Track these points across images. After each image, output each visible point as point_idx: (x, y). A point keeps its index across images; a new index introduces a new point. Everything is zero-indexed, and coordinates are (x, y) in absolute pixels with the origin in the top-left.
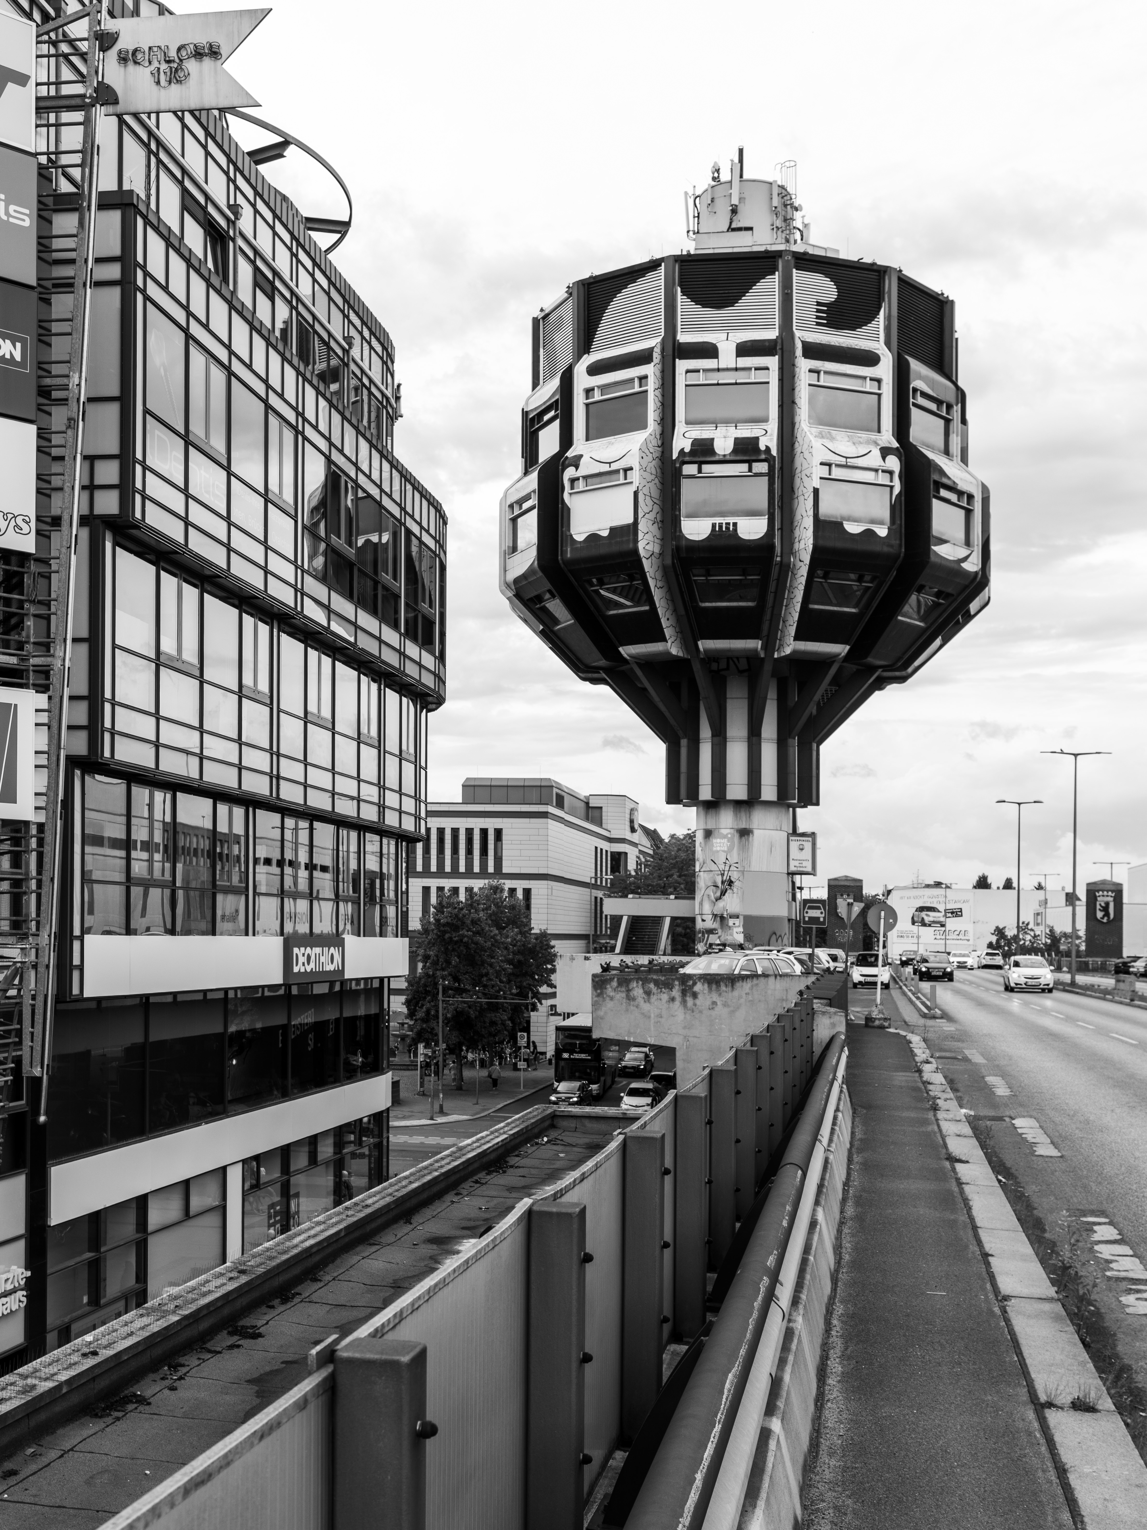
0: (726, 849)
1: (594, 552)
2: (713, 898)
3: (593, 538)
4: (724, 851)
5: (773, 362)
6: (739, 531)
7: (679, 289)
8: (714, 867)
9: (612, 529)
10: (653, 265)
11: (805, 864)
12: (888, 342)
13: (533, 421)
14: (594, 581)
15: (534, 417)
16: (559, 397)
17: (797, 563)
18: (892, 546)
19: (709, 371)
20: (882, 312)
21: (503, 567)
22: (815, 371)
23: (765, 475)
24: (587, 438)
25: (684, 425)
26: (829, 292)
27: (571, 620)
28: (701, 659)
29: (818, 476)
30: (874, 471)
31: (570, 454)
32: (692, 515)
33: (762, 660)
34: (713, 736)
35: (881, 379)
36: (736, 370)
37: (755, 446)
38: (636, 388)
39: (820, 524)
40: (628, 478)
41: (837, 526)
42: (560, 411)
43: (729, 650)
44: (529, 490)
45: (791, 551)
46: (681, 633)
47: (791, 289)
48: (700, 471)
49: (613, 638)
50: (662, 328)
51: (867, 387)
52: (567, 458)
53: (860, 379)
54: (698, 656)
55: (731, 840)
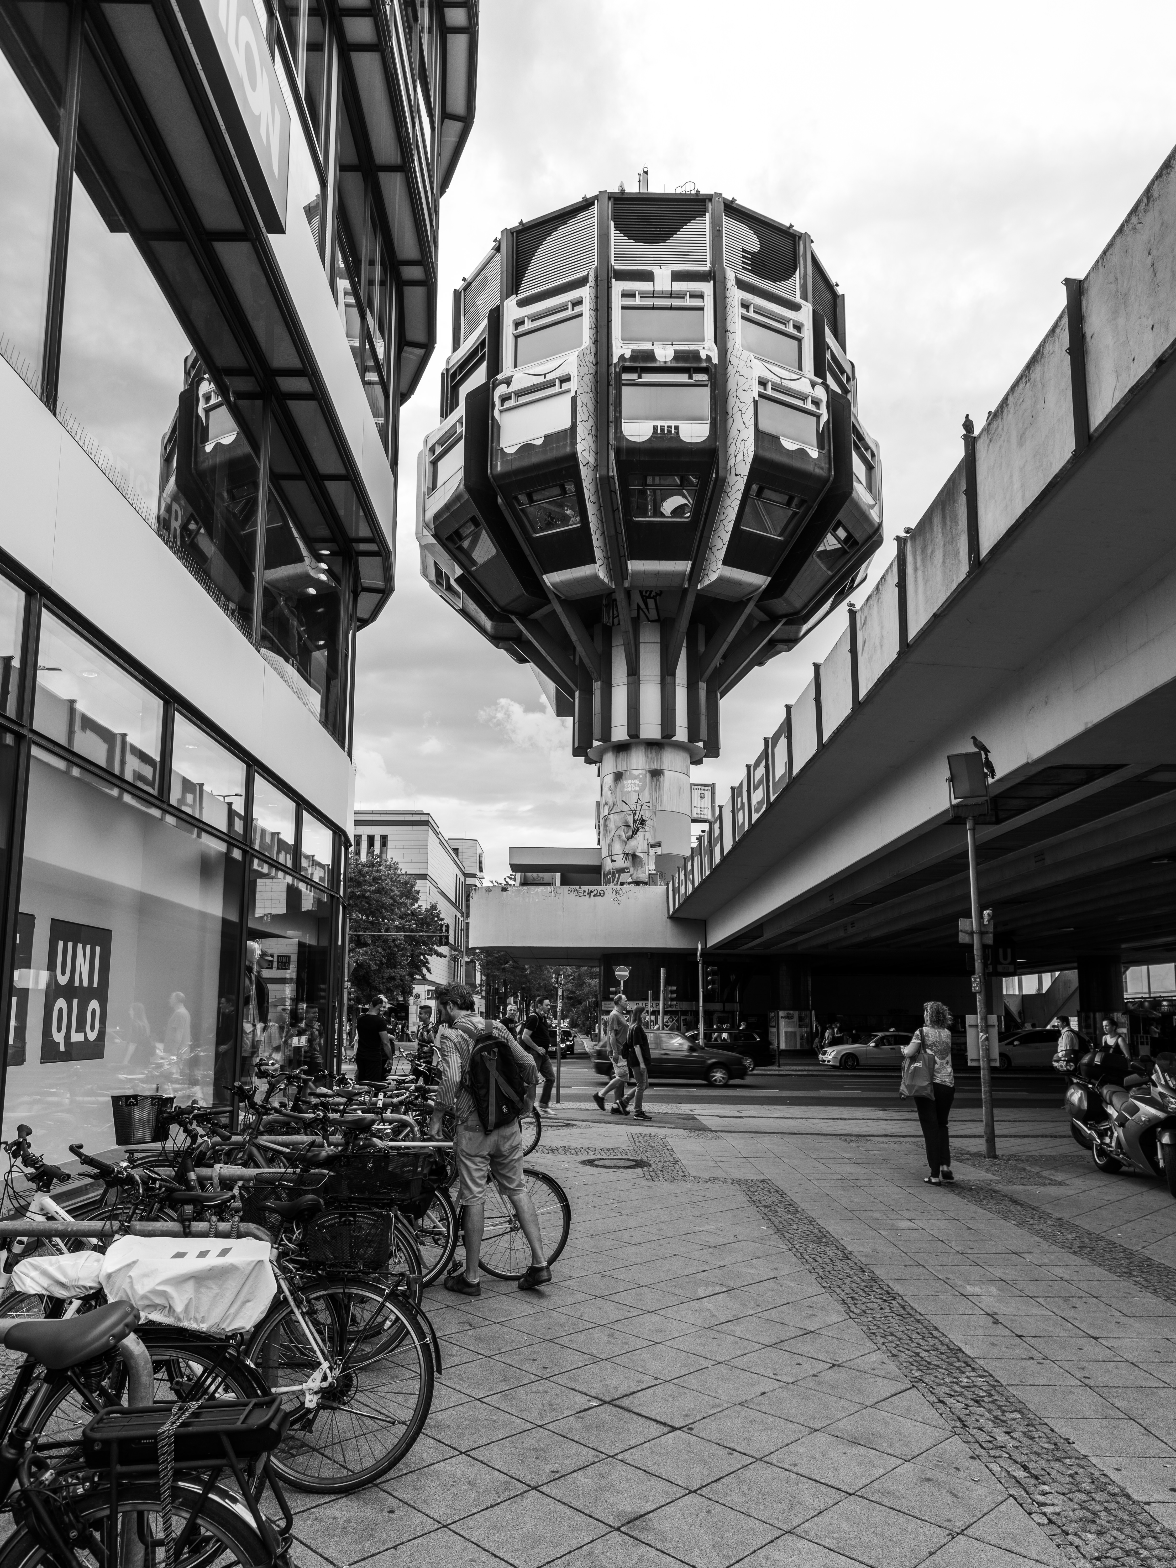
0: (637, 789)
1: (527, 462)
2: (624, 837)
3: (527, 448)
4: (635, 791)
5: (707, 288)
6: (681, 434)
7: (612, 223)
8: (625, 808)
9: (546, 437)
10: (586, 204)
11: (705, 811)
12: (804, 297)
13: (454, 375)
14: (523, 498)
15: (456, 370)
16: (486, 335)
17: (732, 479)
18: (822, 469)
19: (644, 295)
20: (797, 272)
21: (422, 508)
22: (745, 305)
23: (707, 386)
24: (516, 366)
25: (623, 340)
26: (753, 243)
27: (493, 551)
28: (625, 588)
29: (756, 389)
30: (804, 398)
31: (500, 377)
32: (633, 418)
33: (685, 591)
34: (628, 675)
35: (803, 325)
36: (671, 295)
37: (695, 355)
38: (569, 312)
39: (759, 434)
40: (565, 386)
41: (775, 439)
42: (486, 349)
43: (658, 574)
44: (454, 422)
45: (726, 468)
46: (608, 559)
47: (720, 232)
48: (640, 377)
49: (536, 568)
50: (596, 259)
51: (790, 329)
52: (497, 379)
53: (784, 321)
54: (623, 584)
55: (643, 780)
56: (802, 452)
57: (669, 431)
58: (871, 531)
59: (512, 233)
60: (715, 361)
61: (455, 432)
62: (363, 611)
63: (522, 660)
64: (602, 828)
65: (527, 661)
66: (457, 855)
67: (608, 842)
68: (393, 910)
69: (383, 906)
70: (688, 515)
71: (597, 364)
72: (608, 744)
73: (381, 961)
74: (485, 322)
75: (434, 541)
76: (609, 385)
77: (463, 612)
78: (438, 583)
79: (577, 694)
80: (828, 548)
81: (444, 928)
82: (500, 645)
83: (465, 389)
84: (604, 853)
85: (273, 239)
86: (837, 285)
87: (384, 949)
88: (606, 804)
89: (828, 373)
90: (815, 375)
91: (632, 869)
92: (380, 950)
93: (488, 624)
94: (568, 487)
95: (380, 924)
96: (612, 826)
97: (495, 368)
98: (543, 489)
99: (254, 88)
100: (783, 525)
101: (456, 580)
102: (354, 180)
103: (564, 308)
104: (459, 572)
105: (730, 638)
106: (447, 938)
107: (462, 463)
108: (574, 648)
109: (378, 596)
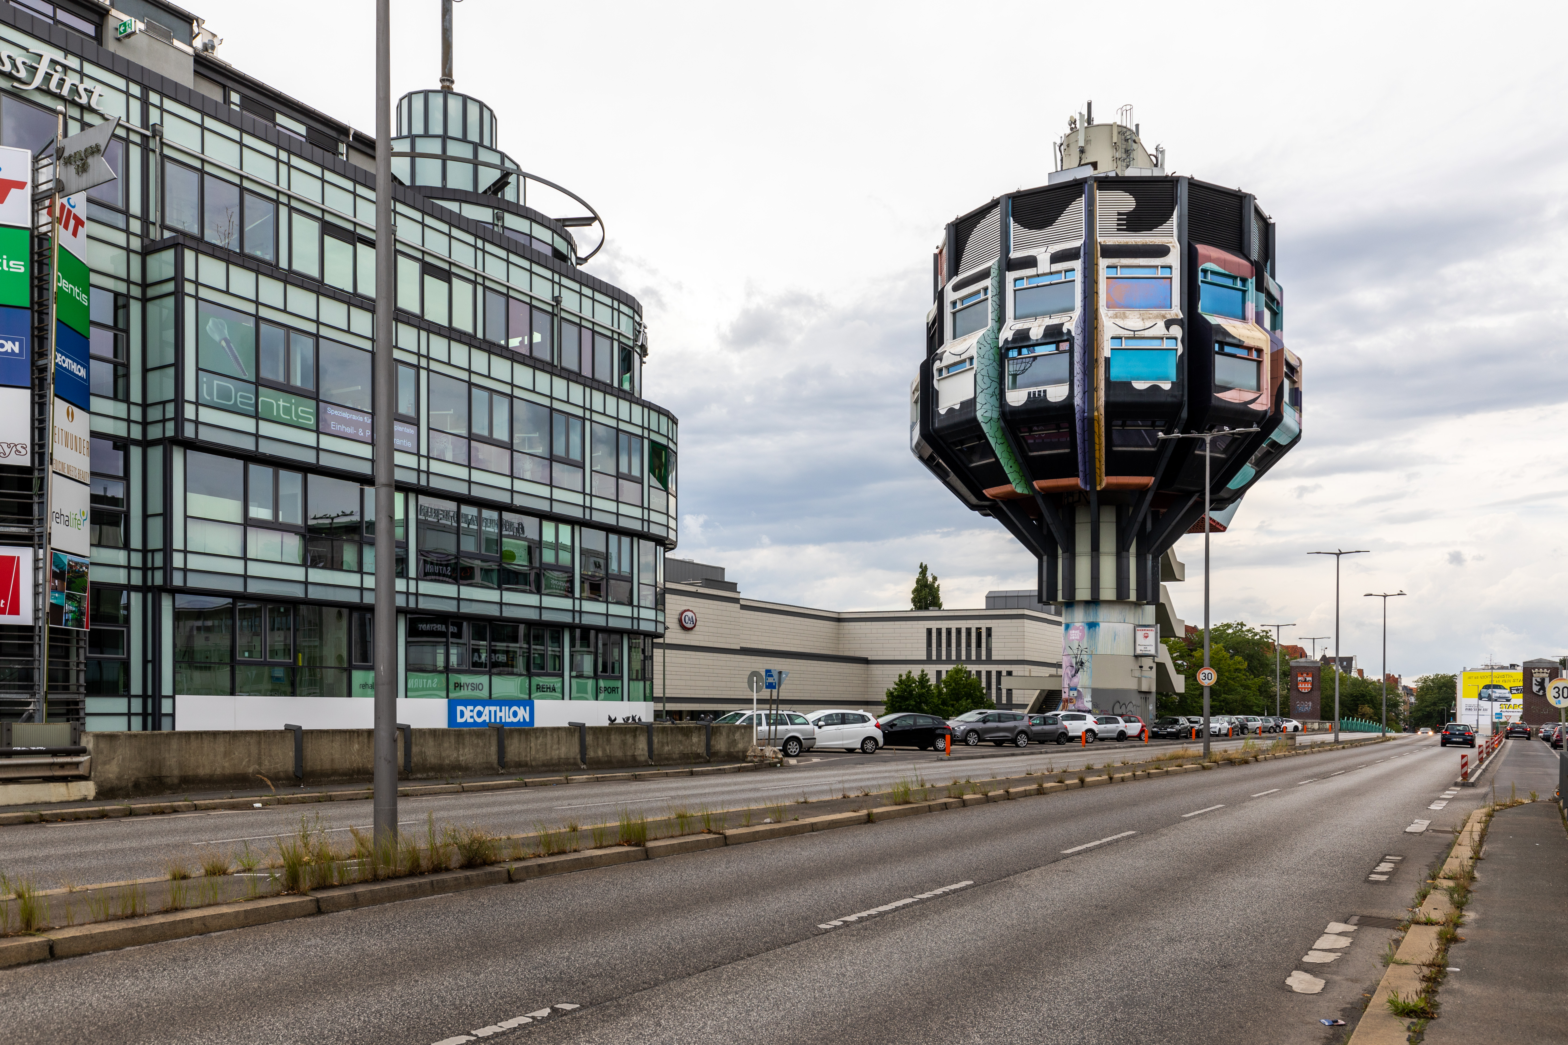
0: (1081, 637)
1: (953, 421)
2: (1070, 675)
3: (951, 410)
4: (1077, 640)
6: (1047, 397)
8: (1070, 652)
9: (962, 403)
10: (995, 204)
11: (1149, 649)
18: (1174, 397)
19: (1030, 279)
20: (1175, 212)
24: (954, 338)
25: (1013, 319)
26: (1130, 204)
29: (1109, 348)
31: (939, 352)
32: (1014, 388)
33: (1088, 493)
35: (1171, 266)
36: (1050, 275)
37: (1061, 328)
38: (981, 297)
39: (1111, 386)
40: (971, 365)
41: (1127, 384)
42: (937, 325)
43: (1059, 487)
46: (1020, 480)
47: (1091, 210)
48: (1018, 354)
49: (978, 485)
50: (999, 250)
51: (1159, 273)
52: (935, 356)
54: (1036, 494)
55: (1082, 631)
56: (1155, 389)
57: (1039, 395)
59: (953, 227)
103: (977, 294)
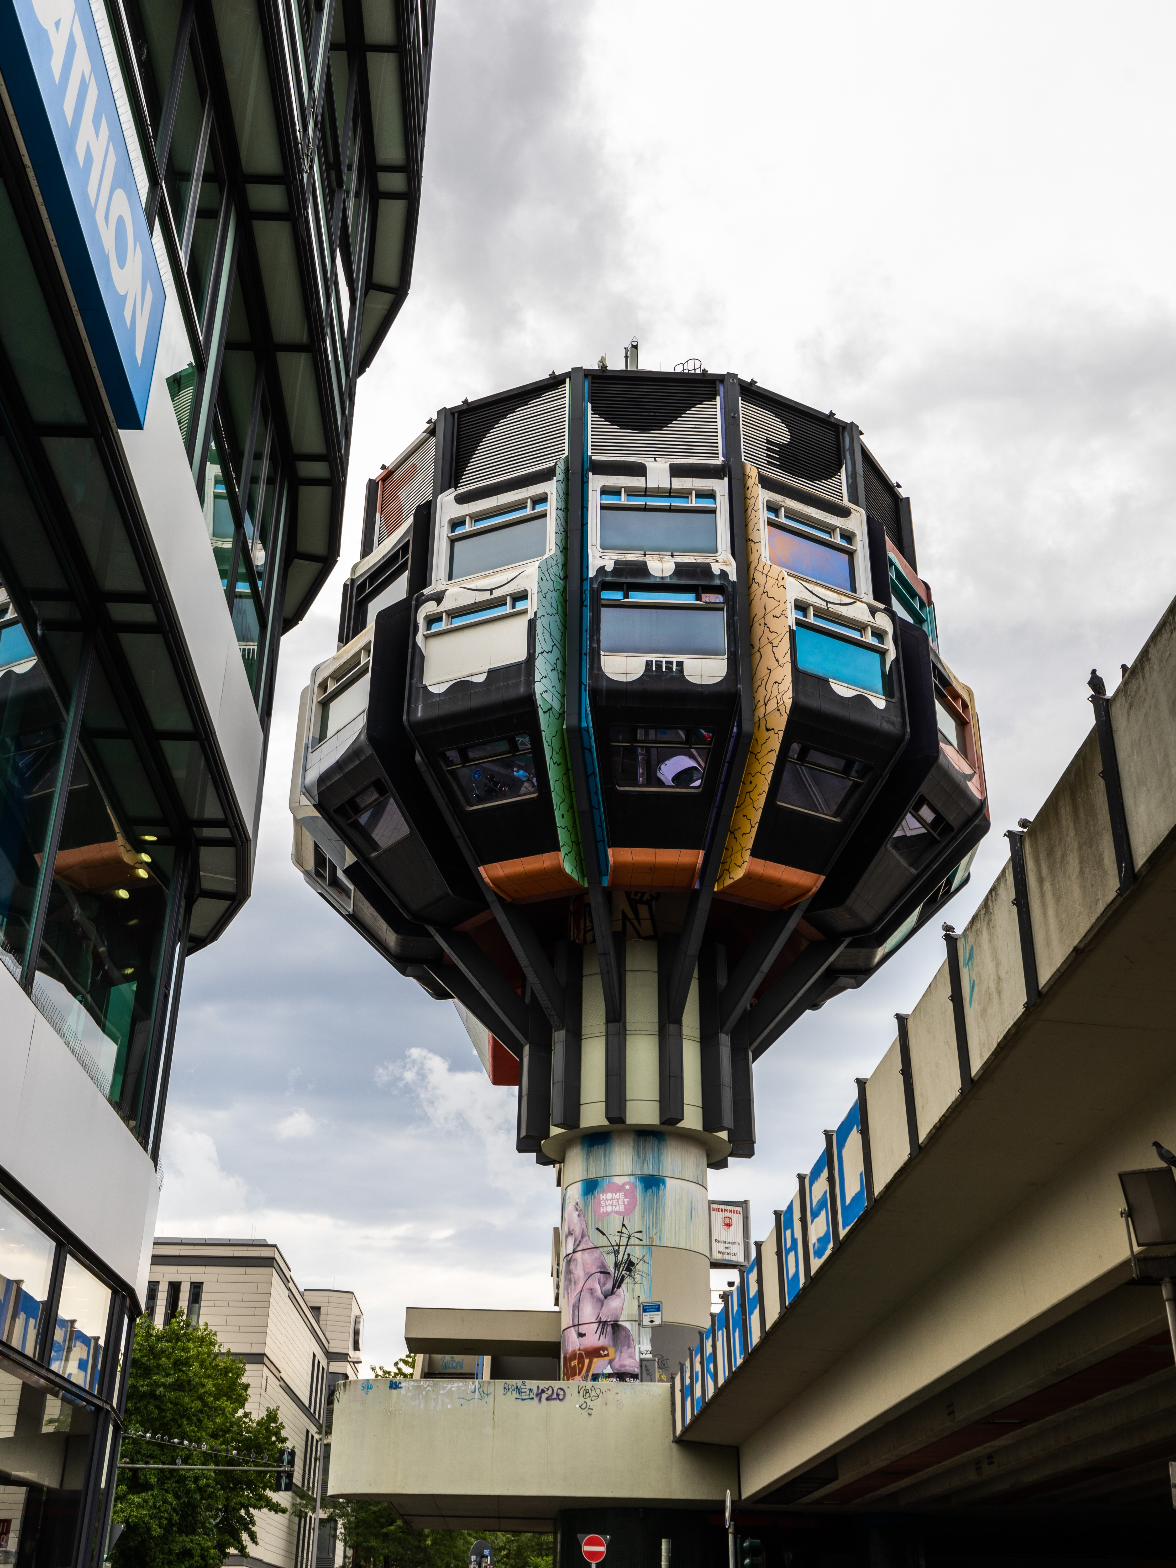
0: (622, 1209)
1: (461, 705)
3: (461, 687)
4: (618, 1213)
5: (720, 487)
6: (685, 673)
7: (590, 405)
9: (491, 673)
10: (554, 382)
11: (734, 1249)
12: (854, 499)
13: (361, 588)
14: (453, 755)
15: (365, 581)
16: (410, 538)
17: (763, 735)
18: (893, 724)
19: (632, 492)
20: (843, 470)
21: (301, 764)
22: (773, 508)
23: (722, 609)
24: (450, 578)
25: (602, 547)
26: (782, 434)
27: (405, 830)
28: (604, 888)
29: (792, 616)
30: (860, 627)
31: (426, 591)
32: (617, 650)
33: (696, 894)
34: (608, 1021)
35: (854, 534)
36: (670, 493)
37: (705, 570)
38: (528, 511)
39: (799, 676)
40: (520, 606)
41: (823, 682)
42: (410, 556)
43: (653, 869)
44: (357, 649)
45: (752, 720)
46: (578, 844)
47: (736, 419)
48: (626, 596)
49: (469, 856)
50: (566, 448)
51: (837, 540)
52: (423, 594)
53: (829, 529)
54: (600, 882)
55: (631, 1194)
56: (861, 701)
57: (669, 668)
58: (970, 813)
59: (453, 414)
60: (733, 577)
61: (359, 663)
62: (198, 926)
63: (440, 994)
64: (562, 1276)
65: (448, 996)
66: (318, 1320)
67: (573, 1301)
68: (200, 1421)
69: (183, 1413)
70: (697, 783)
71: (565, 578)
72: (574, 1132)
73: (170, 1520)
74: (410, 521)
75: (317, 814)
76: (582, 605)
77: (354, 920)
78: (319, 874)
79: (526, 1049)
80: (909, 833)
81: (286, 1457)
82: (409, 970)
83: (375, 607)
84: (566, 1320)
85: (126, 436)
86: (899, 486)
87: (177, 1497)
88: (570, 1234)
89: (892, 596)
90: (875, 598)
91: (611, 1350)
92: (170, 1497)
93: (391, 938)
94: (519, 739)
95: (174, 1447)
96: (579, 1272)
97: (421, 578)
98: (485, 744)
99: (122, 264)
100: (839, 800)
101: (345, 872)
102: (243, 361)
103: (520, 505)
104: (350, 858)
105: (766, 966)
106: (290, 1475)
107: (364, 704)
108: (524, 978)
109: (224, 904)
